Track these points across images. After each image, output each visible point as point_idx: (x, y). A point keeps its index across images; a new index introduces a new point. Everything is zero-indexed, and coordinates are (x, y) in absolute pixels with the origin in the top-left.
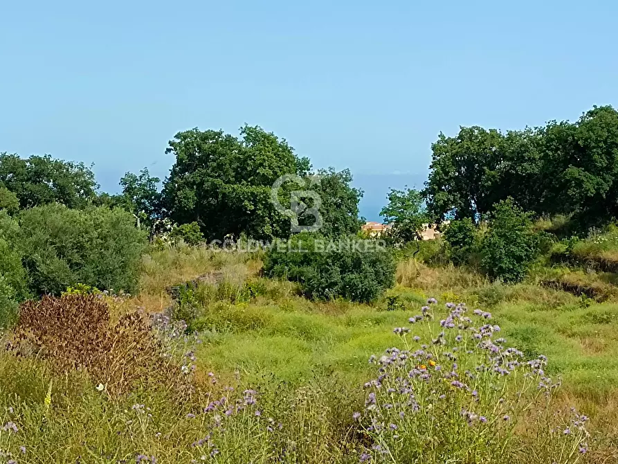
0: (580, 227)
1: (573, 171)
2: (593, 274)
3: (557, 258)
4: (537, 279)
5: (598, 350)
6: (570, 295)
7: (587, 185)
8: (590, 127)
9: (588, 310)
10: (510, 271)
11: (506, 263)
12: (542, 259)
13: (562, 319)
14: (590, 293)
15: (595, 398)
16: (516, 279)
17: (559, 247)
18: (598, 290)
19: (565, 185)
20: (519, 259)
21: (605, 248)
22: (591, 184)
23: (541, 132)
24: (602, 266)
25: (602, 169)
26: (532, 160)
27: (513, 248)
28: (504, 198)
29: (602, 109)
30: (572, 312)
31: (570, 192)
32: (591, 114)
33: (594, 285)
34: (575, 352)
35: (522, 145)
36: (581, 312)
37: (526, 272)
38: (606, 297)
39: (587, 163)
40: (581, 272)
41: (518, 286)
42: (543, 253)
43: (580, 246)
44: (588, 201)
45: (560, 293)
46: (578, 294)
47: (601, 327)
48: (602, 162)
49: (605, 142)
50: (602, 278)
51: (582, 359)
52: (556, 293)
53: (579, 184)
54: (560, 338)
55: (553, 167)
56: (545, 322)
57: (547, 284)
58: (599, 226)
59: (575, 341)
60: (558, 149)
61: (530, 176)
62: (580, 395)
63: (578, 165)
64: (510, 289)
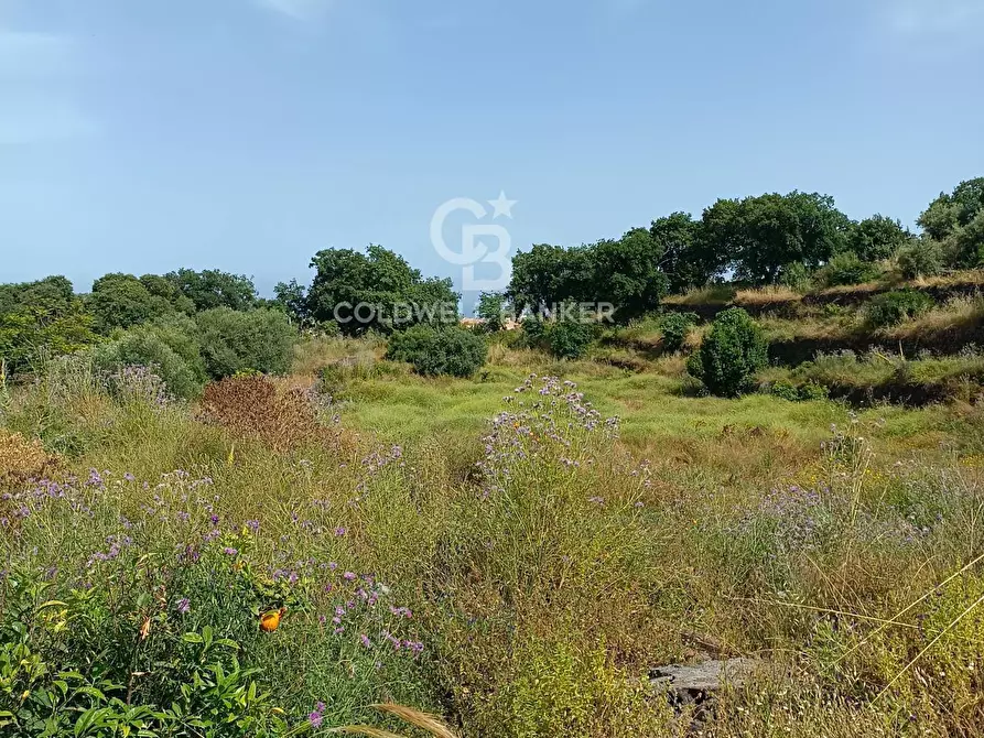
0: (622, 318)
1: (616, 275)
2: (633, 352)
3: (606, 342)
4: (593, 357)
5: (637, 408)
6: (616, 368)
7: (628, 287)
8: (630, 244)
9: (630, 379)
10: (572, 351)
11: (569, 346)
12: (595, 342)
13: (612, 386)
14: (631, 367)
15: (637, 443)
16: (577, 357)
17: (608, 333)
18: (636, 364)
19: (612, 288)
20: (579, 343)
21: (641, 333)
22: (631, 286)
23: (593, 247)
24: (639, 346)
25: (639, 275)
26: (587, 269)
27: (574, 335)
28: (567, 298)
29: (638, 230)
30: (619, 381)
31: (615, 292)
32: (630, 233)
33: (634, 361)
34: (622, 410)
35: (579, 258)
36: (625, 381)
37: (584, 352)
38: (642, 369)
39: (628, 271)
40: (624, 352)
41: (577, 363)
42: (596, 338)
43: (623, 332)
44: (628, 299)
45: (610, 367)
46: (622, 368)
47: (640, 391)
48: (638, 269)
49: (641, 254)
50: (640, 355)
51: (626, 415)
52: (606, 367)
53: (622, 286)
54: (609, 399)
55: (603, 274)
56: (598, 389)
57: (599, 361)
58: (637, 317)
59: (621, 403)
60: (606, 260)
61: (586, 280)
62: (626, 442)
63: (620, 272)
64: (572, 365)
